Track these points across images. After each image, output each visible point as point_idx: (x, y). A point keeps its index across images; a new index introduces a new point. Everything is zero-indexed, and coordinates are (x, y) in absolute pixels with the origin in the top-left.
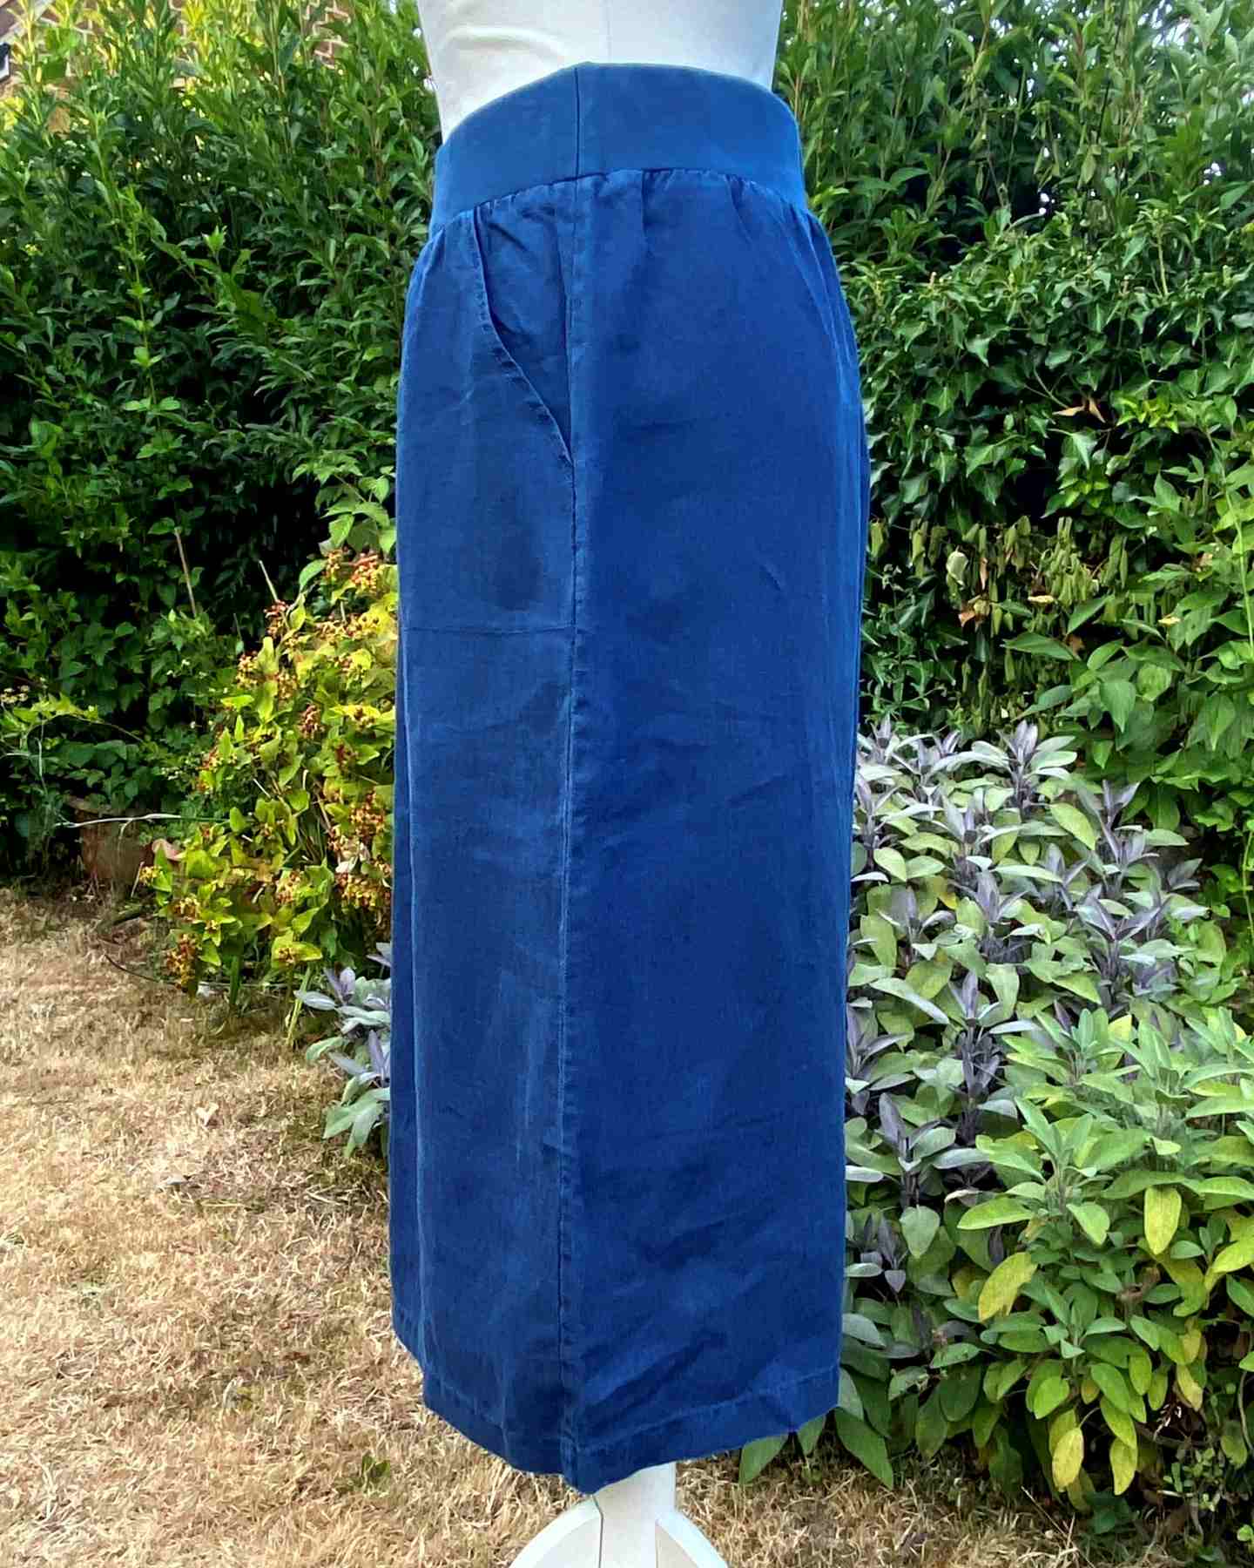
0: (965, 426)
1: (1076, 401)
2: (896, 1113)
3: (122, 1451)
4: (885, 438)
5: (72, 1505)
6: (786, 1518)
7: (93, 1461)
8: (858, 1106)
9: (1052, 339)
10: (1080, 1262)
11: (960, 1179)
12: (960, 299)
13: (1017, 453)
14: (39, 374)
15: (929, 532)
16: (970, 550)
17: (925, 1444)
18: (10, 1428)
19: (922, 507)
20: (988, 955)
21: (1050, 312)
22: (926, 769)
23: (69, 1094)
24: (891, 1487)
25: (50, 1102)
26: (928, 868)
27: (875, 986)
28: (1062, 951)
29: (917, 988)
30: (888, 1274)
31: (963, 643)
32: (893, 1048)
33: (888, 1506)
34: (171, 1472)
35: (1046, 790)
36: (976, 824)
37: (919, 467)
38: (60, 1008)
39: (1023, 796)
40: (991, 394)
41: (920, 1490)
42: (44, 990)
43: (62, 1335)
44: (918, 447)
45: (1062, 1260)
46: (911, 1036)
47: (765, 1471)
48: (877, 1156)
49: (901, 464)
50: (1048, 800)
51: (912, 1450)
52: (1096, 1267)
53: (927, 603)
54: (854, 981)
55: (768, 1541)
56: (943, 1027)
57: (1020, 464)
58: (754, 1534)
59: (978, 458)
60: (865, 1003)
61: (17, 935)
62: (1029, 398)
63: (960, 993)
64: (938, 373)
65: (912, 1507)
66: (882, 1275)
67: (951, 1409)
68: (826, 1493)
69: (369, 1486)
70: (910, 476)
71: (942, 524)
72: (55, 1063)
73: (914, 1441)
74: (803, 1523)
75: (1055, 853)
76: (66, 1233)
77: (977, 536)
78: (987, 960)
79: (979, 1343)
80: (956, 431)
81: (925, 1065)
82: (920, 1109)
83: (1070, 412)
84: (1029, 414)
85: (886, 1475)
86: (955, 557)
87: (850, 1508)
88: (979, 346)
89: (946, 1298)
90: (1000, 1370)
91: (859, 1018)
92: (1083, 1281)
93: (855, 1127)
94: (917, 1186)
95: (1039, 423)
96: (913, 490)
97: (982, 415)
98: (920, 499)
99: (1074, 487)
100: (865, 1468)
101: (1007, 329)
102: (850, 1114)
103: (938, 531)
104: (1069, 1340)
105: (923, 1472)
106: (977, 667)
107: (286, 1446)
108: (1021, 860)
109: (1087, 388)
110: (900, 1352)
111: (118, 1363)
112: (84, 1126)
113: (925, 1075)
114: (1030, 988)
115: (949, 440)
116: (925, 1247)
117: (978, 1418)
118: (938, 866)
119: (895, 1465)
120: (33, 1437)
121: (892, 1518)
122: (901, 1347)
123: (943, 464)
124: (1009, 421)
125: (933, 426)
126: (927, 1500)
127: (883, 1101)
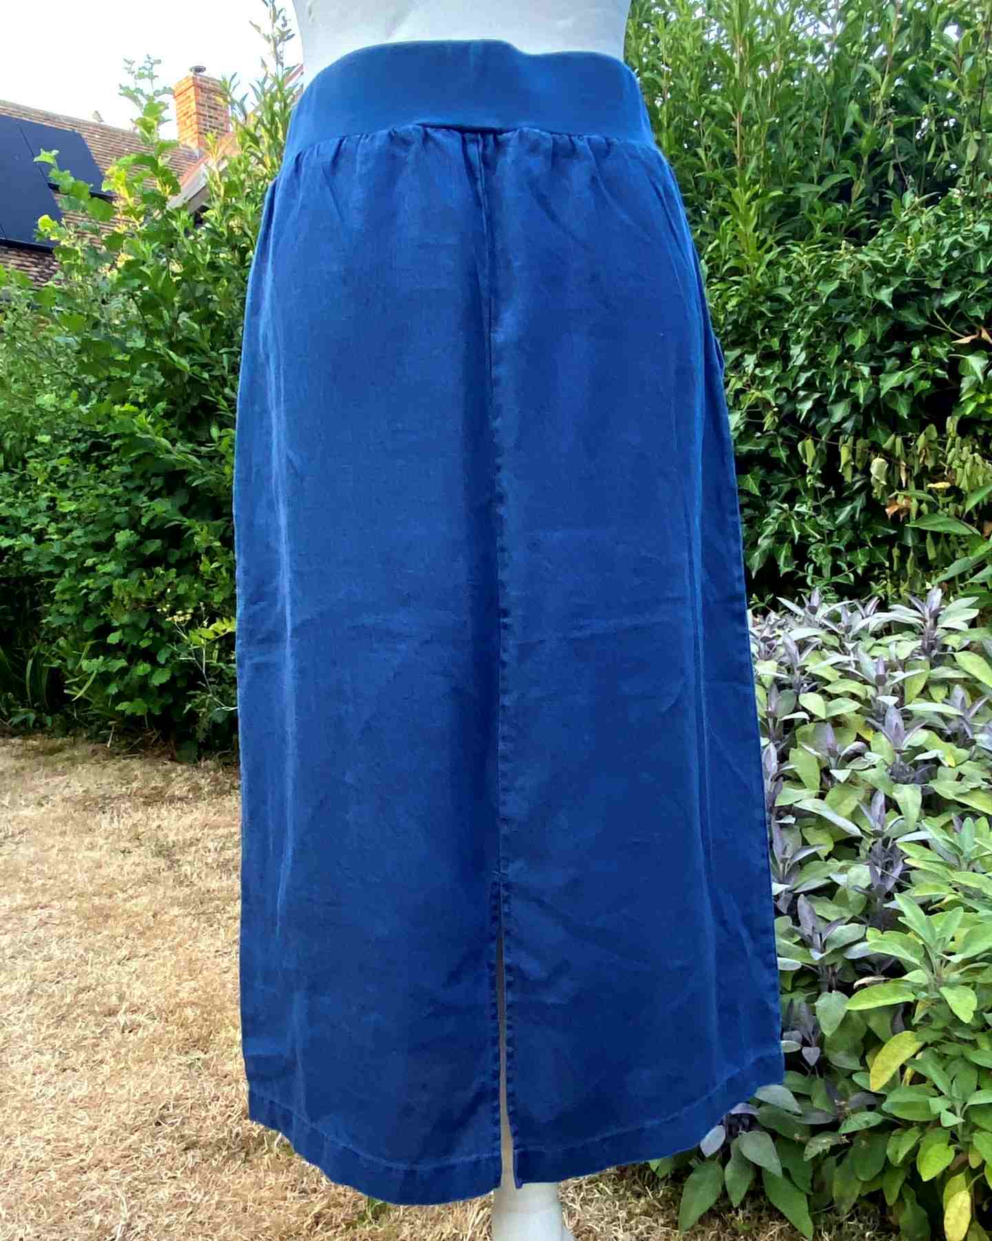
0: (879, 359)
1: (972, 330)
2: (812, 911)
3: (187, 1186)
4: (813, 374)
5: (139, 1229)
7: (164, 1193)
8: (783, 906)
9: (946, 283)
10: (960, 1041)
11: (869, 968)
12: (866, 259)
13: (924, 376)
14: (218, 393)
15: (854, 444)
16: (889, 455)
17: (842, 1200)
18: (109, 1165)
19: (848, 425)
20: (897, 777)
21: (942, 262)
22: (848, 629)
23: (217, 906)
24: (810, 1238)
25: (203, 913)
26: (847, 708)
27: (798, 805)
28: (963, 772)
29: (834, 807)
30: (806, 1051)
31: (892, 532)
32: (815, 856)
34: (220, 1205)
35: (953, 641)
36: (886, 670)
37: (842, 394)
38: (228, 844)
39: (932, 647)
40: (899, 332)
42: (221, 831)
43: (167, 1091)
44: (840, 378)
45: (944, 1038)
46: (830, 847)
47: (701, 1220)
48: (800, 949)
49: (828, 393)
50: (954, 650)
51: (831, 1207)
52: (974, 1044)
53: (859, 502)
54: (781, 802)
56: (859, 839)
57: (925, 385)
59: (890, 382)
60: (790, 820)
61: (209, 793)
62: (931, 333)
63: (870, 810)
64: (854, 320)
66: (800, 1051)
67: (862, 1170)
69: (370, 1223)
70: (835, 402)
71: (866, 437)
72: (214, 885)
73: (832, 1199)
75: (959, 692)
76: (189, 1012)
77: (894, 444)
78: (896, 782)
79: (881, 1111)
80: (872, 363)
81: (843, 870)
82: (836, 908)
83: (966, 340)
84: (932, 345)
85: (806, 1227)
86: (877, 464)
88: (885, 295)
89: (855, 1072)
90: (900, 1136)
91: (784, 833)
92: (963, 1057)
93: (782, 924)
94: (834, 974)
95: (941, 351)
96: (839, 412)
97: (893, 349)
98: (844, 420)
99: (972, 399)
100: (788, 1221)
101: (908, 279)
102: (778, 913)
103: (861, 443)
104: (951, 1110)
105: (840, 1226)
106: (905, 550)
107: (314, 1186)
108: (931, 699)
109: (977, 319)
110: (817, 1119)
111: (203, 1114)
112: (222, 930)
113: (840, 879)
114: (933, 804)
115: (866, 370)
116: (836, 1026)
117: (887, 1178)
118: (856, 705)
119: (815, 1220)
120: (124, 1172)
122: (818, 1114)
123: (860, 389)
124: (916, 351)
125: (851, 359)
127: (801, 901)
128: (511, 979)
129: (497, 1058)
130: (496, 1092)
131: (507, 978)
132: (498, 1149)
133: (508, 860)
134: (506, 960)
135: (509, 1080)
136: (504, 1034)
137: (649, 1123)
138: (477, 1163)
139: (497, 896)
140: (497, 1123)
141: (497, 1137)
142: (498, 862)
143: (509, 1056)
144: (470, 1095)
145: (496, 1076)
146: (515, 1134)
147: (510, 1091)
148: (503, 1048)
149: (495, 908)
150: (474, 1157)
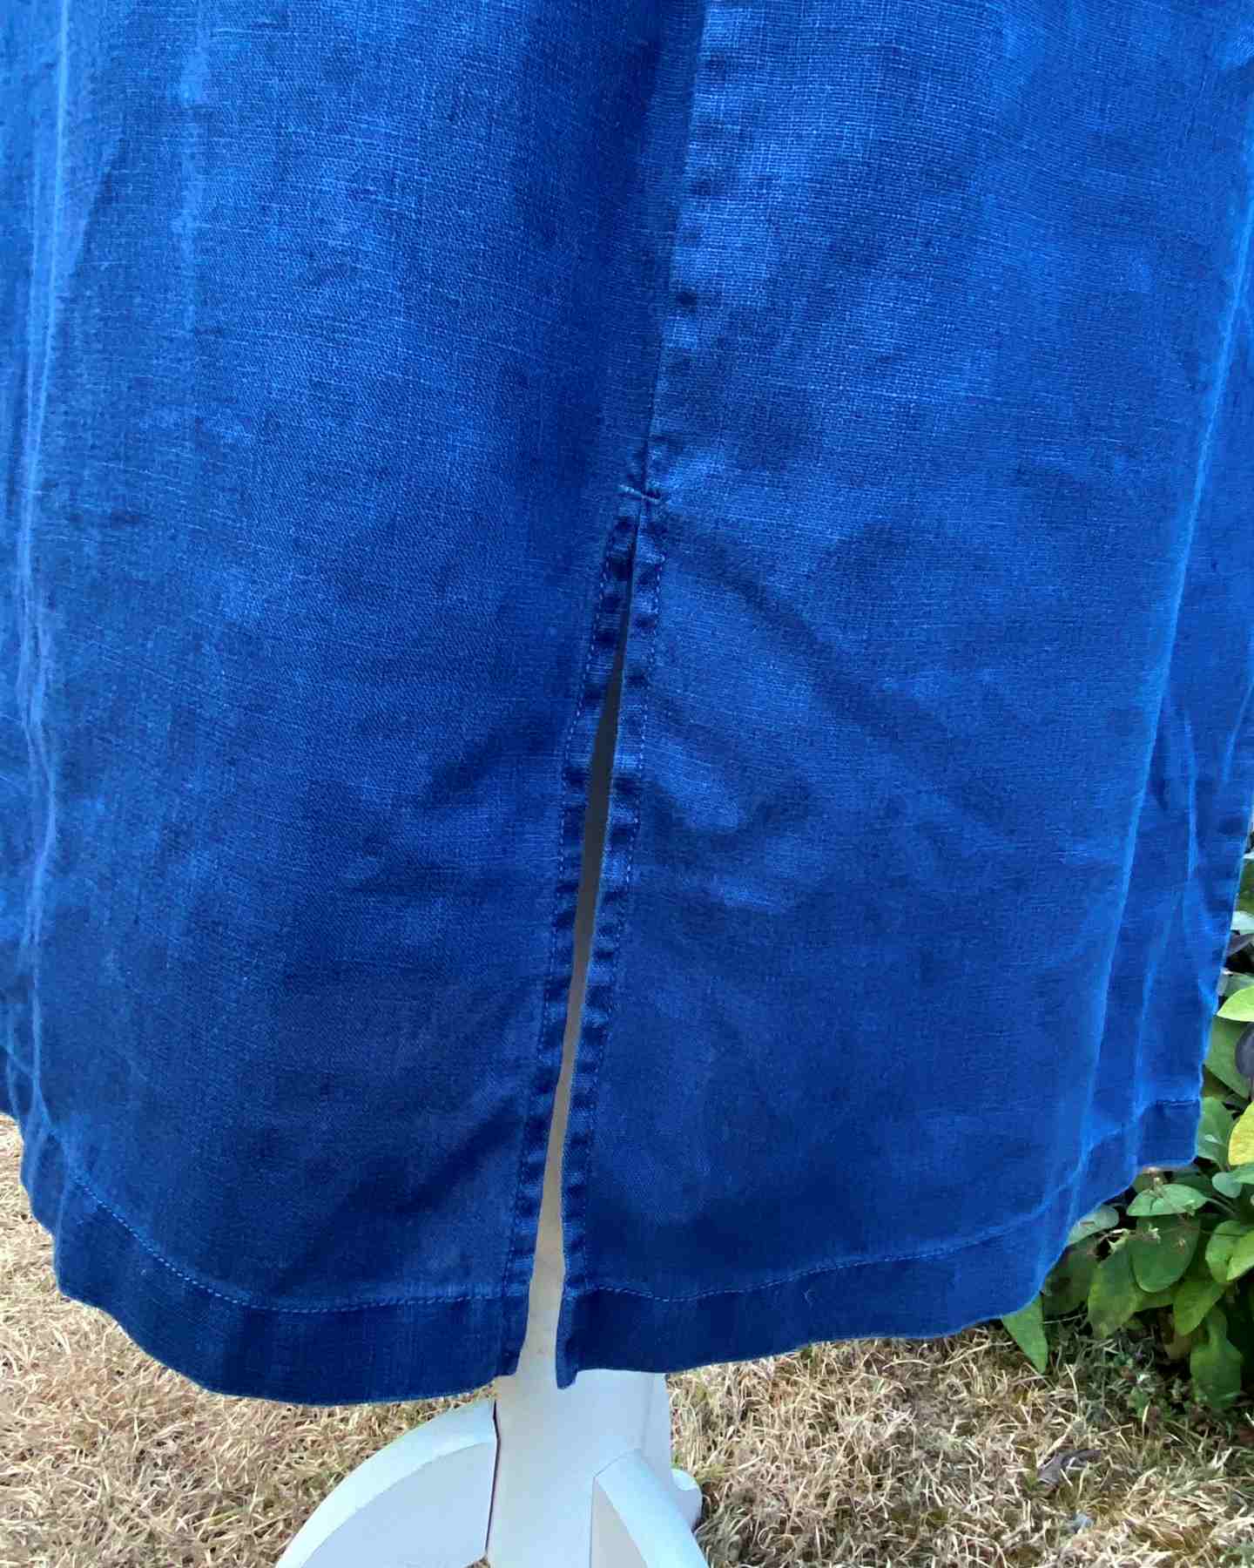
6: (883, 1388)
17: (1100, 1314)
24: (1043, 1368)
33: (1034, 1395)
41: (1084, 1379)
51: (1079, 1317)
55: (851, 1423)
58: (830, 1406)
65: (1069, 1405)
67: (1146, 1274)
68: (945, 1356)
73: (1083, 1303)
74: (907, 1397)
79: (1206, 1189)
85: (1036, 1348)
87: (978, 1387)
90: (1235, 1238)
100: (1007, 1334)
105: (1092, 1355)
117: (1186, 1294)
119: (1051, 1335)
121: (1037, 1415)
126: (1092, 1396)
128: (627, 817)
129: (553, 1037)
130: (538, 1129)
131: (617, 813)
132: (523, 1277)
133: (674, 444)
134: (624, 761)
135: (579, 1102)
136: (587, 973)
137: (927, 1250)
138: (460, 1306)
139: (622, 568)
140: (530, 1209)
141: (524, 1248)
142: (642, 455)
143: (592, 1036)
144: (463, 1125)
145: (546, 1083)
146: (572, 1248)
147: (581, 1130)
148: (577, 1012)
149: (613, 604)
150: (452, 1291)
